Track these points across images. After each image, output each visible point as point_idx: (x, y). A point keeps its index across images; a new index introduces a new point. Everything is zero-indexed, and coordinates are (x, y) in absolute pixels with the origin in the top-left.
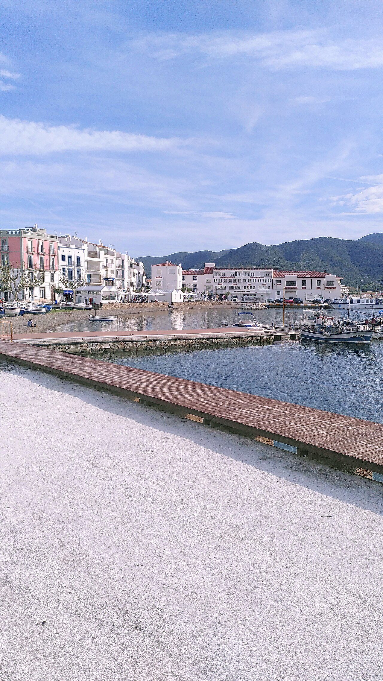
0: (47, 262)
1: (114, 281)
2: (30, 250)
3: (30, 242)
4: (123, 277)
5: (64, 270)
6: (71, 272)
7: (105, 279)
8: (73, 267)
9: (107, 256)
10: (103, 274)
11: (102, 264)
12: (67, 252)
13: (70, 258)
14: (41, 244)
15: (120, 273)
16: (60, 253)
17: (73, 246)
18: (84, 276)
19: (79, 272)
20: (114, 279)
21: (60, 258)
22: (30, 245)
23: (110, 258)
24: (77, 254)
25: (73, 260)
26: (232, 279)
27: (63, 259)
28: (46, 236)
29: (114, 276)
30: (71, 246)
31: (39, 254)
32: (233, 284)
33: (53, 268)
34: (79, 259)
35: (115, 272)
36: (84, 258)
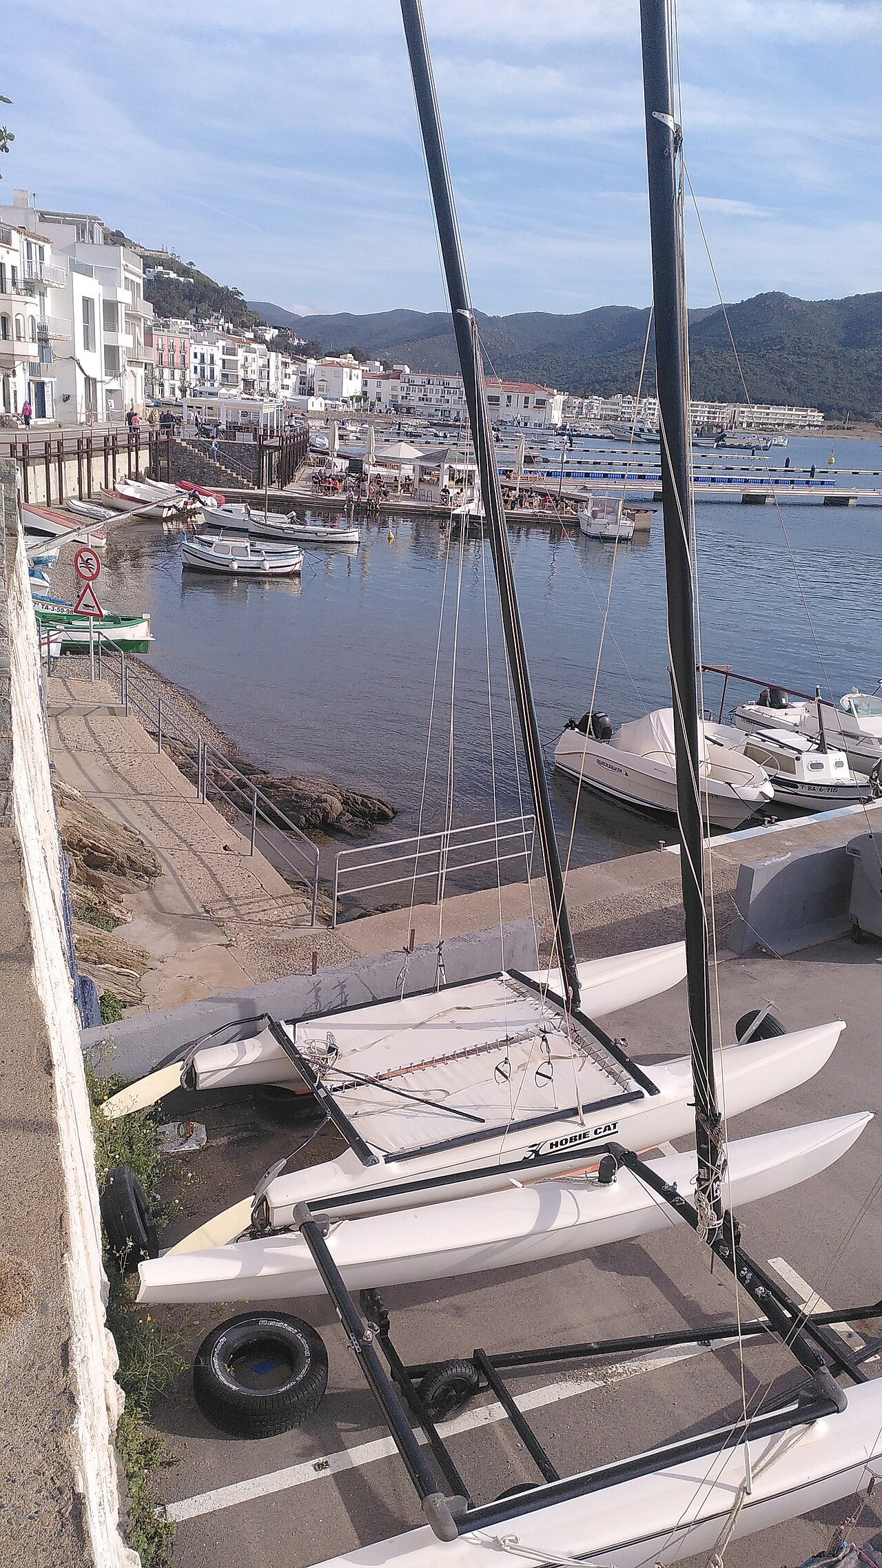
0: (178, 360)
1: (256, 383)
2: (160, 347)
3: (160, 339)
4: (268, 379)
5: (196, 368)
6: (203, 370)
7: (243, 379)
8: (205, 366)
9: (247, 354)
10: (241, 373)
11: (241, 362)
12: (199, 349)
13: (203, 356)
14: (171, 341)
15: (265, 373)
16: (192, 351)
17: (206, 343)
18: (217, 374)
19: (212, 371)
20: (255, 380)
21: (192, 355)
22: (160, 343)
23: (250, 356)
24: (210, 352)
25: (205, 358)
26: (422, 388)
27: (195, 356)
28: (177, 332)
29: (255, 377)
30: (204, 343)
31: (169, 351)
32: (424, 395)
33: (184, 366)
34: (212, 357)
35: (257, 372)
36: (219, 355)
